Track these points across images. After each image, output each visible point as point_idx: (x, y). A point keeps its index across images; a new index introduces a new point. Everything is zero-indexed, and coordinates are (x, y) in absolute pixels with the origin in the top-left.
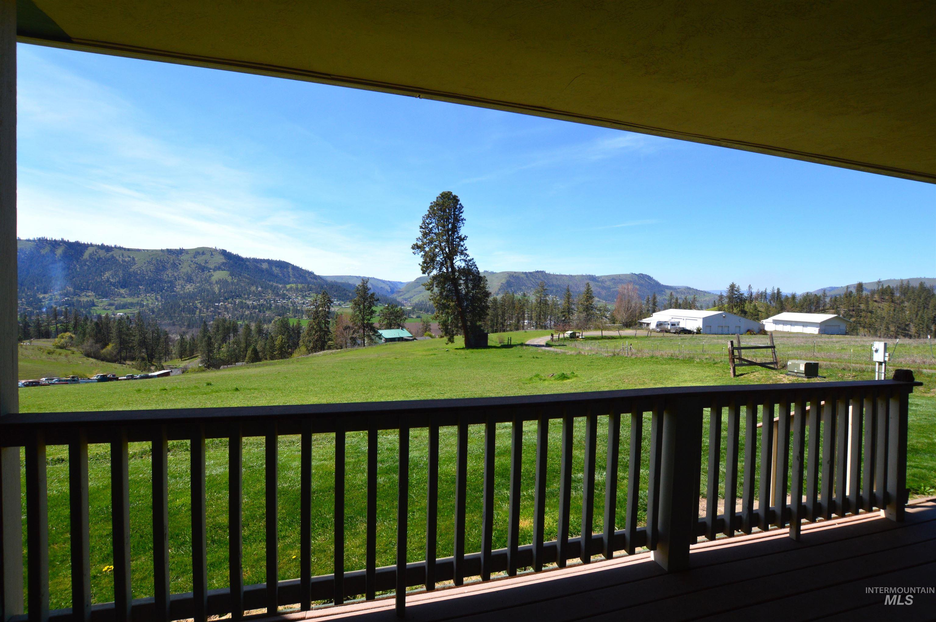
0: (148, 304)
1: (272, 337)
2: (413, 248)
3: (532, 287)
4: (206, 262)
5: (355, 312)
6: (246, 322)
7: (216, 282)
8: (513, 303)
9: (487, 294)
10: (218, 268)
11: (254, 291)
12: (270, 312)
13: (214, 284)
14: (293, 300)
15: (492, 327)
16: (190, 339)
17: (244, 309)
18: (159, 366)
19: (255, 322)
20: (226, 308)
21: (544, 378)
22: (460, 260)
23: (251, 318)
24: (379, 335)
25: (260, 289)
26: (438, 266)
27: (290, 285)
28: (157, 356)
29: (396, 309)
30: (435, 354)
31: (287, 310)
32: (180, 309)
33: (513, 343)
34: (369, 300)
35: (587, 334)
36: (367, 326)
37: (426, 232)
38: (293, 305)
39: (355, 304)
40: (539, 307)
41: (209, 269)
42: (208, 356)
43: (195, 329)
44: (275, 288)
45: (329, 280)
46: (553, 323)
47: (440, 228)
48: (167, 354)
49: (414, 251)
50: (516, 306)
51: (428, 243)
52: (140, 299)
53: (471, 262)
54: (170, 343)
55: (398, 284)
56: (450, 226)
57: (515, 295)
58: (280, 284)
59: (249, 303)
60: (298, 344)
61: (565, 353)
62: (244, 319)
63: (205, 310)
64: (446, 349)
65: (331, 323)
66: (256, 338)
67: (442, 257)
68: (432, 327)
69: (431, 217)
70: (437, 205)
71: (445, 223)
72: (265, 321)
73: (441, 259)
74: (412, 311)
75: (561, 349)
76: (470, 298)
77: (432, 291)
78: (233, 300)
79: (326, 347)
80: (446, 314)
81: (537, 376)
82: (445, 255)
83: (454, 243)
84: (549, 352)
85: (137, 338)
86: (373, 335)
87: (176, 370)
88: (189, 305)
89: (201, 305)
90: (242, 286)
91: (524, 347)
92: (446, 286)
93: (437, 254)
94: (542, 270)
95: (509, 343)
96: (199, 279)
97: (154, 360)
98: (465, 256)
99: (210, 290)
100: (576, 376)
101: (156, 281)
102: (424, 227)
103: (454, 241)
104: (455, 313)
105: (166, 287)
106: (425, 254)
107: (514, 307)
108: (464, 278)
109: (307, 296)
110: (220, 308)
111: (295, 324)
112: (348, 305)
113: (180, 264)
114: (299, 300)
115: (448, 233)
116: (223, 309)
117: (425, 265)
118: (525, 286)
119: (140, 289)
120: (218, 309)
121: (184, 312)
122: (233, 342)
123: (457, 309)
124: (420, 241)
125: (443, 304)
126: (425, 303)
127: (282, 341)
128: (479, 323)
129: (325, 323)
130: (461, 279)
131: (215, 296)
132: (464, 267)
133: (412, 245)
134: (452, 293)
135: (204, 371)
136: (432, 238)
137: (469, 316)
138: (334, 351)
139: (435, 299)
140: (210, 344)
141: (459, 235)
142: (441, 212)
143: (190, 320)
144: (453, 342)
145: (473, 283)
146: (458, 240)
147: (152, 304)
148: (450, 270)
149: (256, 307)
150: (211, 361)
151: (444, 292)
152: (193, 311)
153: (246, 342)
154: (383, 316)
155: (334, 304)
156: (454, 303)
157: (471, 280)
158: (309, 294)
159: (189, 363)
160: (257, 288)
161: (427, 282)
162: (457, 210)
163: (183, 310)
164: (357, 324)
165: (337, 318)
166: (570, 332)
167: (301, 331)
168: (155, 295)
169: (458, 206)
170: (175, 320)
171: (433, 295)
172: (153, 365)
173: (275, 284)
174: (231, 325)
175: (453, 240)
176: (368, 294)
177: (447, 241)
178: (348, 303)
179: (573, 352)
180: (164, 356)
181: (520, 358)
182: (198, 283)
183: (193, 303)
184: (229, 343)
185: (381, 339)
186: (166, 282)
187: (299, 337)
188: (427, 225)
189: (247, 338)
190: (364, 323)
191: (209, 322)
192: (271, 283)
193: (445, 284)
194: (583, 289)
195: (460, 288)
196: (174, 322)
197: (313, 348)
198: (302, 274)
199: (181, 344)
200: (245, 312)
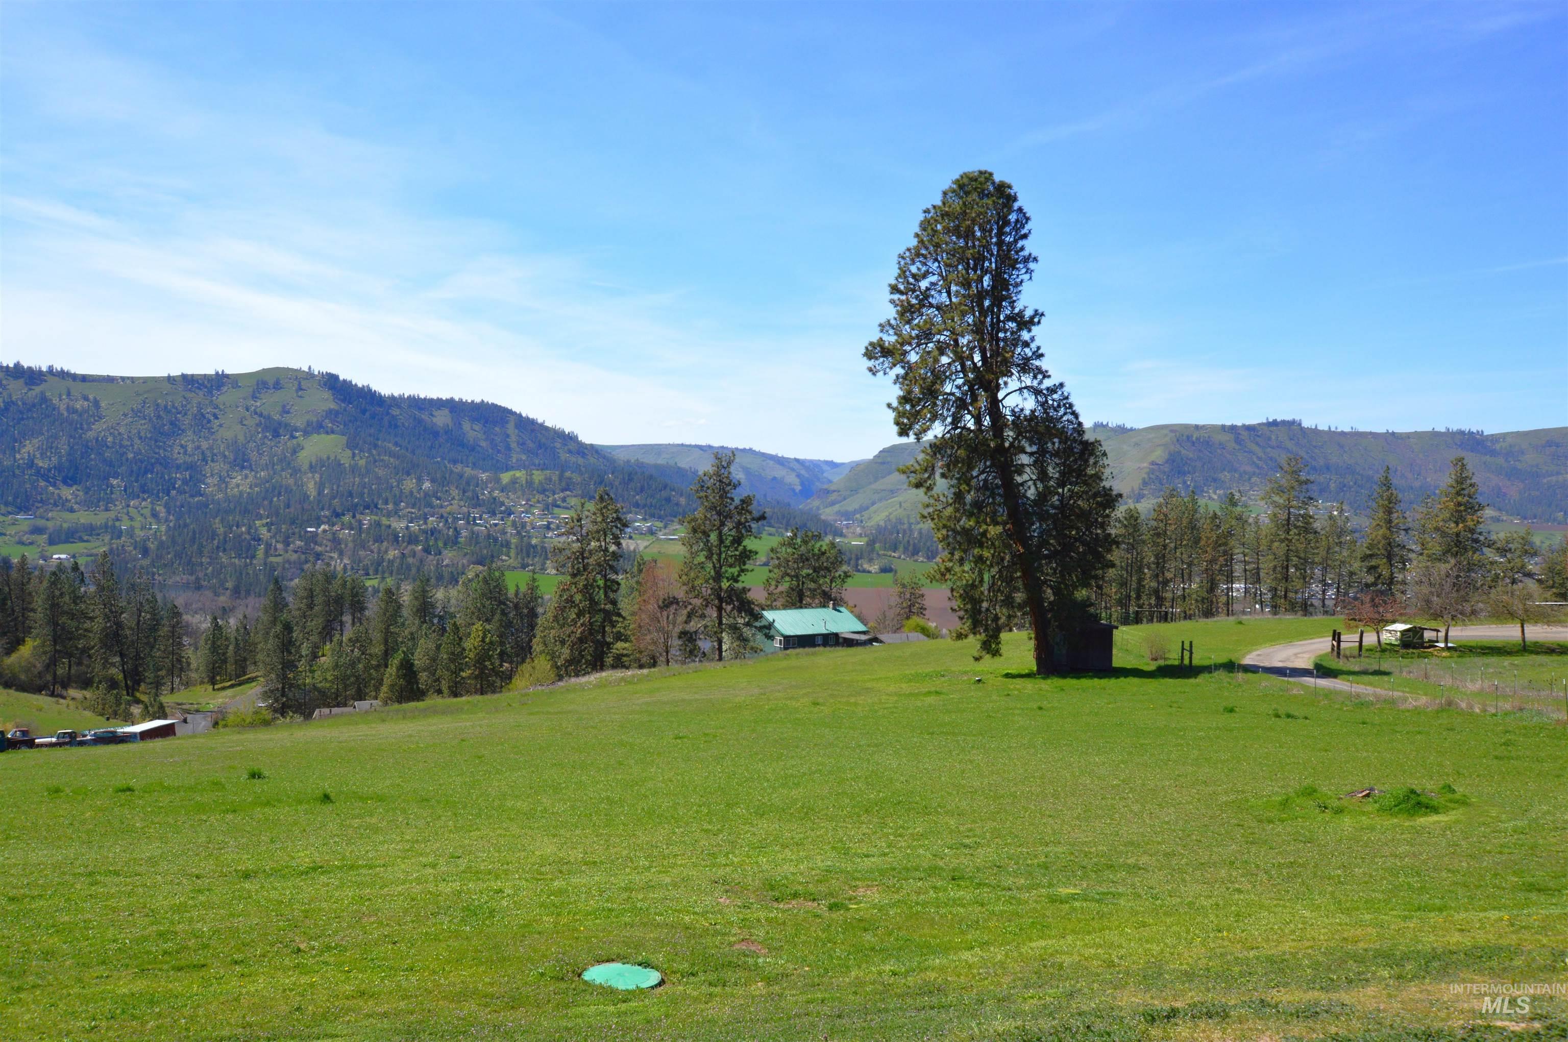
0: (132, 528)
1: (456, 628)
2: (869, 355)
3: (1254, 474)
4: (285, 411)
5: (694, 555)
6: (390, 582)
7: (311, 467)
8: (1192, 526)
9: (1109, 499)
10: (316, 427)
11: (411, 492)
12: (454, 553)
13: (305, 473)
14: (520, 517)
15: (1123, 602)
16: (237, 630)
17: (385, 544)
18: (152, 706)
19: (414, 580)
20: (336, 541)
21: (1336, 803)
22: (1020, 389)
23: (403, 570)
24: (764, 627)
25: (427, 485)
26: (948, 410)
27: (512, 473)
28: (149, 675)
29: (818, 545)
30: (937, 693)
31: (502, 546)
32: (216, 542)
33: (1196, 662)
34: (737, 518)
35: (1461, 633)
36: (730, 597)
37: (909, 302)
38: (519, 533)
39: (695, 531)
40: (1282, 541)
41: (292, 431)
42: (284, 678)
43: (252, 601)
44: (468, 483)
45: (622, 457)
46: (1331, 593)
47: (954, 288)
48: (176, 672)
49: (871, 363)
50: (1203, 535)
51: (918, 336)
52: (112, 514)
53: (1055, 396)
54: (186, 640)
55: (825, 467)
56: (987, 281)
57: (1202, 502)
58: (484, 472)
59: (399, 525)
60: (531, 648)
61: (1392, 702)
62: (383, 572)
63: (280, 546)
64: (975, 674)
65: (623, 586)
66: (414, 629)
67: (960, 382)
68: (927, 602)
69: (925, 257)
70: (945, 215)
71: (971, 272)
72: (440, 578)
73: (958, 387)
74: (868, 552)
75: (1370, 684)
76: (1052, 511)
77: (929, 489)
78: (354, 517)
79: (609, 660)
80: (976, 563)
81: (1310, 792)
82: (971, 376)
83: (1001, 335)
84: (1329, 694)
85: (97, 625)
86: (747, 624)
87: (198, 717)
88: (239, 531)
89: (269, 531)
90: (378, 478)
91: (1240, 675)
92: (975, 473)
93: (944, 372)
94: (1288, 418)
95: (1186, 662)
96: (265, 459)
97: (143, 687)
98: (1035, 377)
99: (294, 488)
100: (1463, 802)
101: (152, 465)
102: (902, 287)
103: (999, 331)
104: (1003, 559)
105: (179, 483)
106: (907, 374)
107: (1197, 541)
108: (1034, 448)
109: (558, 506)
110: (319, 539)
111: (523, 588)
112: (674, 532)
113: (217, 418)
114: (535, 518)
115: (981, 305)
116: (329, 544)
117: (908, 407)
118: (1233, 470)
119: (112, 486)
120: (316, 543)
121: (225, 550)
122: (350, 640)
123: (1008, 546)
124: (891, 332)
125: (966, 532)
126: (906, 526)
127: (483, 641)
128: (1081, 594)
129: (607, 588)
130: (1023, 451)
131: (306, 506)
132: (1033, 412)
133: (866, 344)
134: (993, 495)
135: (266, 723)
136: (930, 322)
137: (1048, 571)
138: (629, 673)
139: (939, 517)
140: (287, 645)
141: (1017, 310)
142: (958, 237)
143: (241, 574)
144: (996, 653)
145: (1064, 464)
146: (1012, 325)
147: (143, 528)
148: (987, 421)
149: (417, 537)
150: (291, 695)
151: (969, 492)
152: (248, 550)
153: (386, 642)
154: (779, 566)
155: (636, 529)
156: (999, 529)
157: (1056, 454)
158: (564, 500)
159: (234, 696)
160: (420, 481)
161: (912, 462)
162: (1007, 229)
163: (222, 547)
164: (700, 592)
165: (640, 571)
166: (1400, 627)
167: (540, 610)
168: (152, 503)
169: (1013, 217)
170: (201, 575)
171: (932, 501)
172: (138, 701)
173: (468, 471)
174: (348, 592)
175: (997, 326)
176: (732, 499)
177: (978, 330)
178: (676, 526)
179: (1424, 699)
180: (167, 675)
181: (1227, 715)
182: (262, 470)
183: (250, 527)
184: (340, 643)
185: (771, 638)
186: (178, 467)
187: (532, 626)
188: (911, 280)
189: (387, 628)
190: (720, 587)
191: (291, 580)
192: (458, 468)
193: (970, 468)
194: (1446, 480)
195: (1019, 479)
196: (198, 579)
197: (569, 662)
198: (543, 440)
199: (214, 643)
200: (386, 552)
